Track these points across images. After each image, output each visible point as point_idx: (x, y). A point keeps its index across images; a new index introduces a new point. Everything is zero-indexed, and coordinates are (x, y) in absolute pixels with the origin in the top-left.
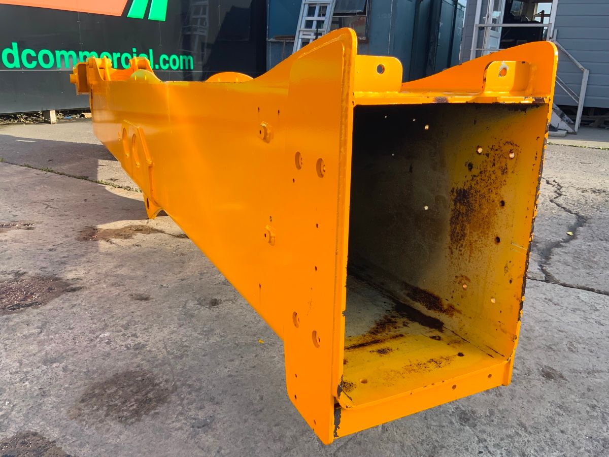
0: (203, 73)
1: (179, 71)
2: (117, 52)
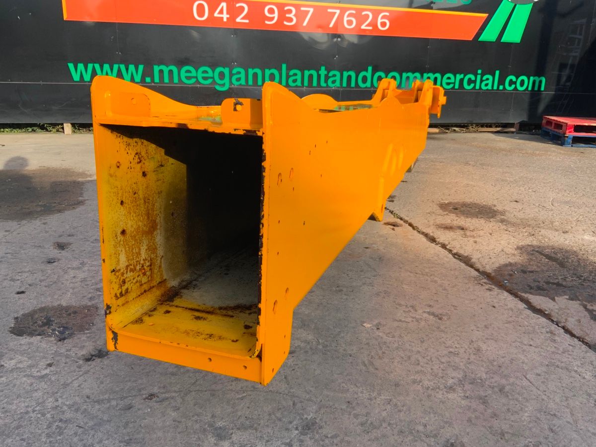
0: (555, 95)
1: (527, 92)
2: (461, 74)
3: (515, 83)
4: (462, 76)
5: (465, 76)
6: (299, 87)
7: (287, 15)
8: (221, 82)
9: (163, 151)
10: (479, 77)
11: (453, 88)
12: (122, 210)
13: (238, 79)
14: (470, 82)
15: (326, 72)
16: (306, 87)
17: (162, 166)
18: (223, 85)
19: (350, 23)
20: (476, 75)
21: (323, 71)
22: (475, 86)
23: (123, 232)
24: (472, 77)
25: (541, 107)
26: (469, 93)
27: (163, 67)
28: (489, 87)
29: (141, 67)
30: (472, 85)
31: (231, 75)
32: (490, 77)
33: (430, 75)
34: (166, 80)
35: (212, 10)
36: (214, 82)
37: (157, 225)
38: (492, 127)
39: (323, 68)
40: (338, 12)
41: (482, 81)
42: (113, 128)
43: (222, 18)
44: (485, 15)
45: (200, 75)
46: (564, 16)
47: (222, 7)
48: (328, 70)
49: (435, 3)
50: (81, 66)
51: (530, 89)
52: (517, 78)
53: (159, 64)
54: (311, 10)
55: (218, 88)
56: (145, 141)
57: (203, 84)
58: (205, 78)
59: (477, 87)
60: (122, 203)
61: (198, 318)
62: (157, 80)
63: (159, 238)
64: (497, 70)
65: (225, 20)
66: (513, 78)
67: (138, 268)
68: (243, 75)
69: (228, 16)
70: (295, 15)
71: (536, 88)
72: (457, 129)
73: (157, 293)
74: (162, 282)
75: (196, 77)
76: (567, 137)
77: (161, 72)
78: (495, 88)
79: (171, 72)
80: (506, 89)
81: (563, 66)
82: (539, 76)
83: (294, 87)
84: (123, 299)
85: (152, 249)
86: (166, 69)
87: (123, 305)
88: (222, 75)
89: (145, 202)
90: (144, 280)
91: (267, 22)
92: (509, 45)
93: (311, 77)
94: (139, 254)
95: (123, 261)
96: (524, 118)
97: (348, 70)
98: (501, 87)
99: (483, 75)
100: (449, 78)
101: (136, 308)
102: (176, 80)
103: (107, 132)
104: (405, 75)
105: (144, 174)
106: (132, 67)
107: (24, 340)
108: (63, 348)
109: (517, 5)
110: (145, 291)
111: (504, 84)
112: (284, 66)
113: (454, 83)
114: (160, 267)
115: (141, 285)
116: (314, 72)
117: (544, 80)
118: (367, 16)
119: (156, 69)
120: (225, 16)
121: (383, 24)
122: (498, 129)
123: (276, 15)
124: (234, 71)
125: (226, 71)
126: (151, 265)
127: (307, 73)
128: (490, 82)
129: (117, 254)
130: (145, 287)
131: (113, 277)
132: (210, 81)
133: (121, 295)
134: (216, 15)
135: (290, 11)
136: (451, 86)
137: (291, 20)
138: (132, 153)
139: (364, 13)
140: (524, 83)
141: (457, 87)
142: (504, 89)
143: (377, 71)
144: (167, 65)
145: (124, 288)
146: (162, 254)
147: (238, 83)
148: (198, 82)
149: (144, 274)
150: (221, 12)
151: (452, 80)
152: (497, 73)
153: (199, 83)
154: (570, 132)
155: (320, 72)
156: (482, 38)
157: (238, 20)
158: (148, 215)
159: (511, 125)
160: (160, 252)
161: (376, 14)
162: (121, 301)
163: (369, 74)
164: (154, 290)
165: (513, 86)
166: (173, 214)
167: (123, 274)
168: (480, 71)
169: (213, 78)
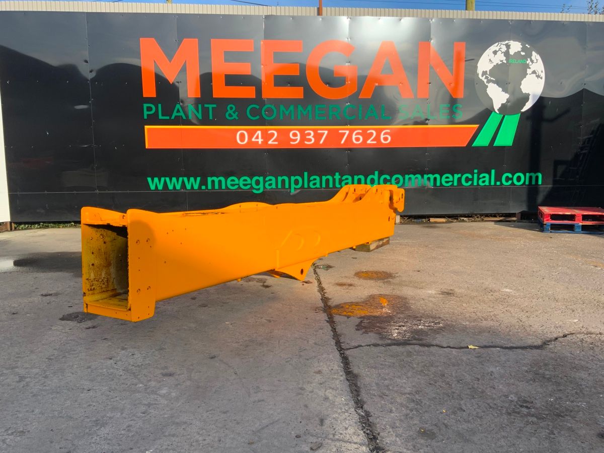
1: (524, 186)
2: (458, 174)
3: (512, 179)
4: (459, 175)
5: (462, 175)
6: (318, 188)
7: (307, 137)
8: (257, 187)
9: (116, 234)
10: (476, 176)
11: (452, 185)
12: (93, 256)
13: (270, 185)
14: (467, 180)
15: (340, 177)
16: (324, 188)
17: (115, 240)
18: (258, 189)
19: (357, 139)
20: (473, 174)
21: (337, 176)
22: (473, 183)
23: (93, 265)
24: (470, 176)
25: (540, 198)
26: (467, 188)
27: (215, 178)
28: (487, 183)
29: (199, 179)
30: (470, 183)
31: (265, 182)
32: (487, 175)
33: (431, 176)
34: (217, 187)
35: (250, 137)
36: (252, 188)
37: (111, 264)
38: (496, 217)
39: (337, 174)
40: (347, 132)
41: (479, 179)
42: (89, 225)
43: (258, 142)
44: (476, 126)
45: (241, 182)
46: (551, 121)
47: (258, 134)
48: (342, 175)
49: (429, 120)
50: (156, 179)
51: (527, 183)
52: (513, 175)
53: (211, 176)
54: (326, 132)
55: (255, 191)
56: (106, 230)
57: (243, 189)
58: (245, 185)
59: (475, 184)
60: (93, 253)
61: (120, 301)
62: (210, 187)
63: (112, 270)
64: (493, 169)
65: (260, 143)
66: (510, 175)
67: (100, 280)
68: (273, 182)
69: (262, 140)
70: (313, 137)
71: (533, 183)
72: (465, 219)
73: (110, 293)
74: (114, 290)
75: (238, 184)
76: (545, 224)
77: (213, 182)
78: (493, 183)
79: (220, 182)
80: (503, 184)
81: (557, 163)
82: (535, 172)
83: (315, 188)
84: (92, 291)
85: (108, 274)
86: (216, 179)
87: (92, 294)
88: (258, 183)
89: (105, 254)
90: (104, 286)
91: (292, 143)
92: (502, 148)
93: (327, 181)
94: (101, 275)
95: (92, 276)
96: (524, 208)
97: (358, 174)
98: (498, 183)
99: (479, 174)
100: (447, 178)
101: (97, 297)
102: (223, 187)
103: (87, 227)
104: (407, 177)
105: (105, 243)
106: (192, 179)
107: (63, 322)
108: (78, 325)
109: (506, 117)
110: (104, 291)
111: (500, 181)
112: (306, 174)
113: (453, 181)
114: (113, 282)
115: (102, 288)
116: (330, 178)
117: (540, 176)
118: (372, 134)
119: (210, 179)
120: (260, 140)
121: (386, 139)
122: (501, 218)
123: (299, 137)
124: (267, 179)
125: (261, 179)
126: (107, 281)
127: (324, 178)
128: (487, 179)
129: (89, 273)
130: (105, 290)
131: (87, 282)
132: (249, 187)
133: (91, 290)
134: (253, 140)
135: (309, 134)
136: (450, 184)
137: (310, 140)
138: (99, 234)
139: (369, 132)
140: (520, 179)
141: (455, 184)
142: (502, 184)
143: (383, 174)
144: (218, 177)
145: (92, 288)
146: (114, 277)
147: (270, 187)
148: (239, 188)
149: (104, 284)
150: (257, 137)
151: (451, 179)
152: (493, 172)
153: (241, 189)
154: (547, 220)
155: (335, 177)
156: (475, 144)
157: (270, 142)
158: (106, 259)
159: (513, 215)
160: (113, 276)
161: (379, 132)
162: (90, 292)
163: (376, 177)
164: (109, 292)
165: (510, 182)
166: (121, 260)
167: (92, 282)
168: (476, 171)
169: (251, 184)
